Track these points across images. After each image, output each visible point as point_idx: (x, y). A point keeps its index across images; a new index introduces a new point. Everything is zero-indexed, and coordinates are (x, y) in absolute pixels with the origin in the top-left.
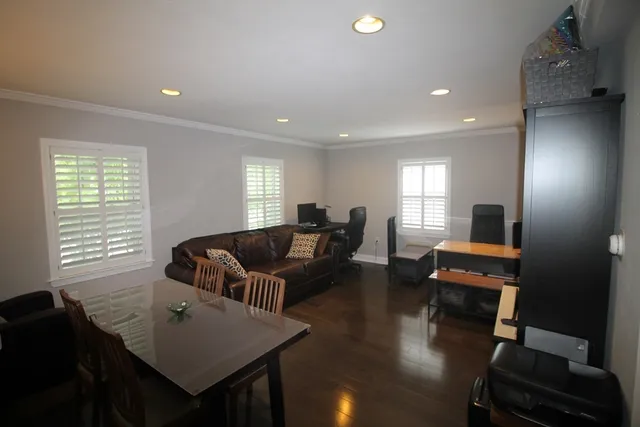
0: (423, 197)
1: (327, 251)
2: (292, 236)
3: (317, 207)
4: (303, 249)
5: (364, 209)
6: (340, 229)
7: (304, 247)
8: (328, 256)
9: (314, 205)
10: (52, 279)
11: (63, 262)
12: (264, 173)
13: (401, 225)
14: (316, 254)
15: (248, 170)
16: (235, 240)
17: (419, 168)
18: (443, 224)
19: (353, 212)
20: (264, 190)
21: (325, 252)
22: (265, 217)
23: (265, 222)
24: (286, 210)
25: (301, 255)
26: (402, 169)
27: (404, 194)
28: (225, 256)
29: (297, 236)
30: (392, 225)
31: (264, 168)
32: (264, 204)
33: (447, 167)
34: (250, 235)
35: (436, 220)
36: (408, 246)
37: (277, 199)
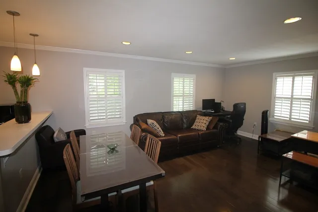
0: (292, 99)
1: (215, 127)
2: (196, 117)
3: (216, 101)
4: (200, 124)
5: (245, 104)
6: (228, 115)
7: (202, 124)
8: (215, 130)
9: (214, 100)
10: (86, 125)
11: (91, 118)
12: (184, 82)
13: (273, 116)
14: (208, 128)
15: (175, 80)
16: (163, 116)
17: (290, 79)
18: (308, 119)
19: (235, 106)
20: (183, 91)
21: (214, 128)
22: (183, 105)
23: (183, 107)
24: (196, 102)
25: (199, 128)
26: (276, 79)
27: (277, 96)
28: (153, 124)
29: (198, 117)
30: (265, 115)
31: (184, 79)
32: (183, 98)
33: (314, 78)
34: (172, 115)
35: (301, 115)
36: (277, 130)
37: (191, 96)
